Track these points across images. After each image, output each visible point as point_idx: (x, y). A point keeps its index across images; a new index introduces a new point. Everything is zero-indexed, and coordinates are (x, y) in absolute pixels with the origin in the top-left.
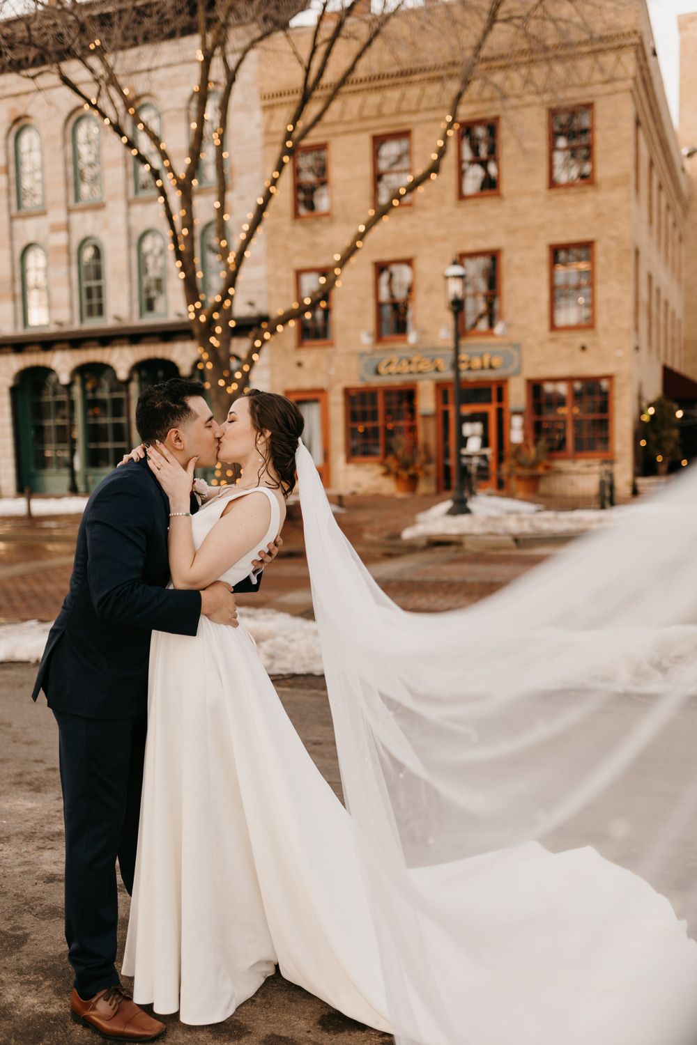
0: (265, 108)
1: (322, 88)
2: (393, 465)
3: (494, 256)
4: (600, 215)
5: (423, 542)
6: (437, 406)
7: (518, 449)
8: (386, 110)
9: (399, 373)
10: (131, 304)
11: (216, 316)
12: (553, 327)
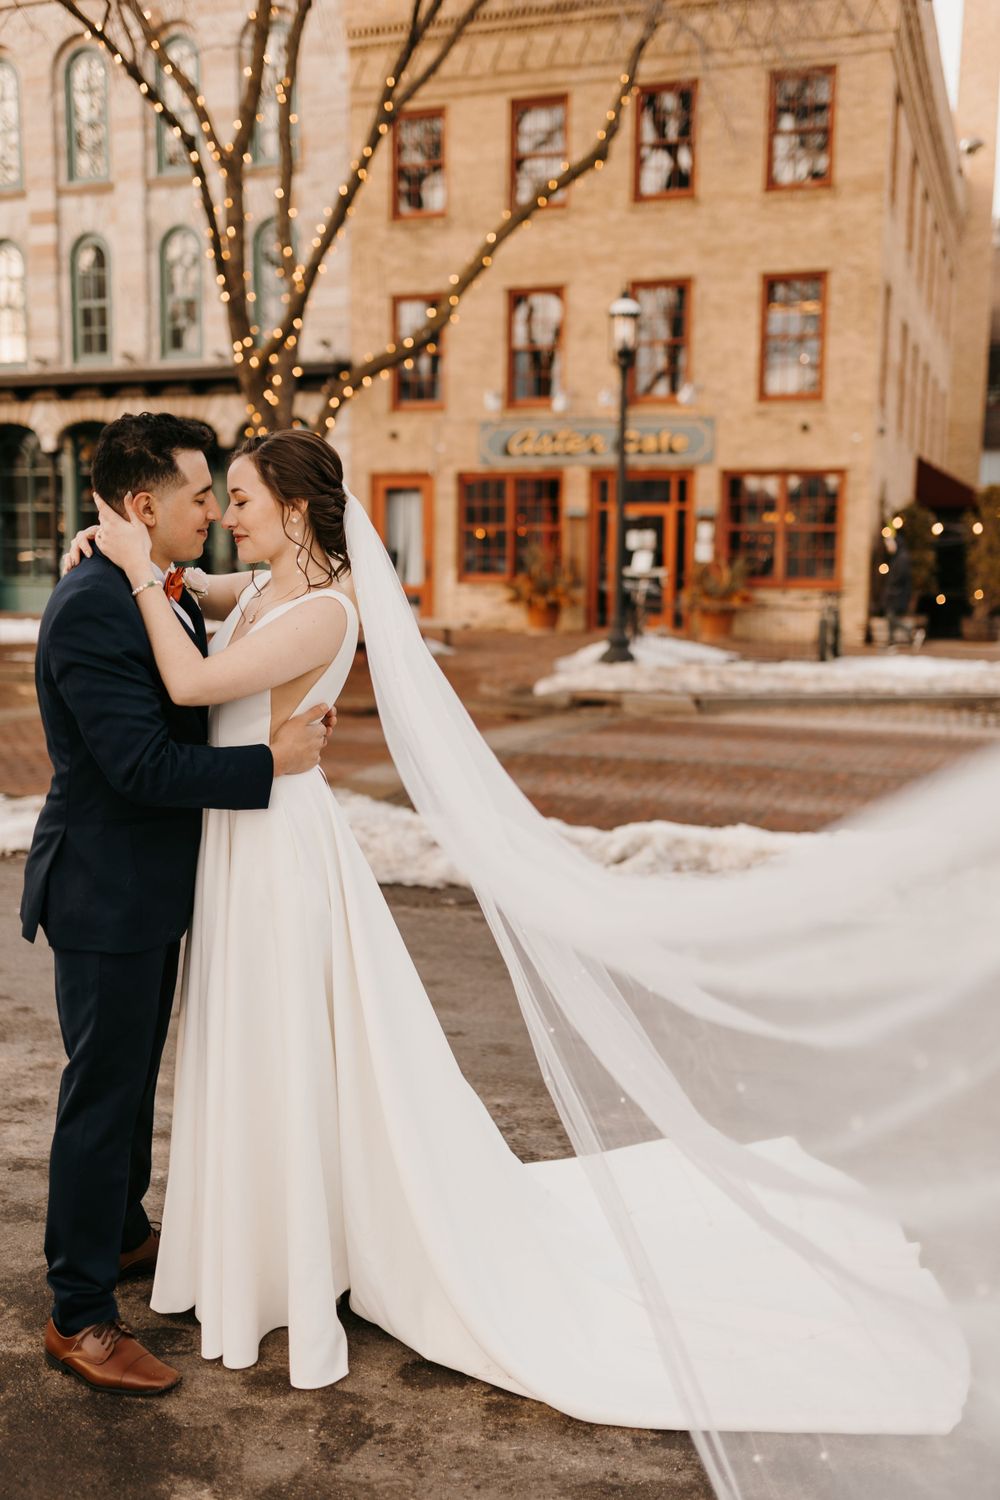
0: (353, 50)
1: (439, 23)
2: (524, 585)
3: (682, 288)
4: (837, 234)
5: (564, 701)
6: (592, 504)
7: (705, 571)
8: (533, 61)
9: (537, 455)
10: (148, 336)
11: (274, 359)
12: (763, 396)
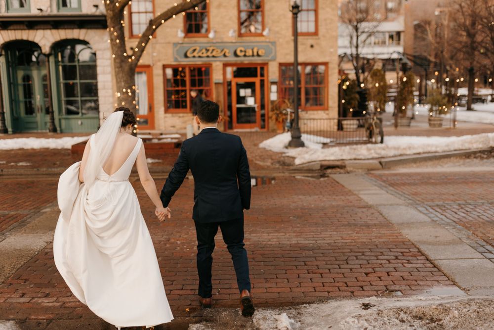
7: (275, 104)
9: (200, 57)
